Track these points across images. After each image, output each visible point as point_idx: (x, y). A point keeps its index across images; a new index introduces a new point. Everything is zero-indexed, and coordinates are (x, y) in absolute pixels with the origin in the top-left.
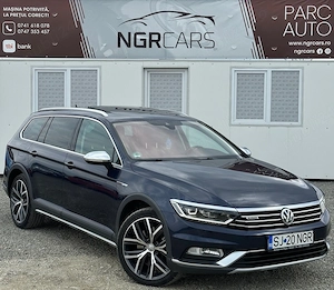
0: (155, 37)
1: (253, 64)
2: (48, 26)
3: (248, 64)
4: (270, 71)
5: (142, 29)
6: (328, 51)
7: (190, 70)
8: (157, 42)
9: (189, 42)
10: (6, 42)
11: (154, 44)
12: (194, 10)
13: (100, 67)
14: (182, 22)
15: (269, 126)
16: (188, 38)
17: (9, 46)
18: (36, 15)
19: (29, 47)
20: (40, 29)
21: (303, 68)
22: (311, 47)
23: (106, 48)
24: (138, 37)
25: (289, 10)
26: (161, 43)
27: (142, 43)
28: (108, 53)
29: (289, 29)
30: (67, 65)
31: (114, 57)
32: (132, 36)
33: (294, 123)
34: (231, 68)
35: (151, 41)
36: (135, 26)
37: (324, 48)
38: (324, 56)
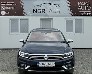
0: (43, 10)
1: (70, 17)
2: (14, 7)
3: (68, 17)
4: (74, 19)
5: (40, 8)
6: (90, 14)
7: (53, 19)
8: (44, 11)
9: (53, 12)
10: (2, 12)
11: (43, 12)
12: (54, 3)
13: (28, 18)
14: (51, 6)
15: (75, 34)
16: (52, 10)
17: (3, 13)
18: (11, 4)
19: (9, 13)
20: (12, 8)
21: (83, 18)
22: (86, 13)
23: (30, 13)
24: (39, 10)
25: (79, 3)
26: (45, 12)
27: (40, 12)
28: (31, 15)
29: (79, 8)
30: (19, 18)
31: (32, 16)
32: (37, 10)
33: (81, 33)
34: (64, 18)
35: (42, 11)
36: (38, 7)
37: (89, 13)
38: (89, 15)
